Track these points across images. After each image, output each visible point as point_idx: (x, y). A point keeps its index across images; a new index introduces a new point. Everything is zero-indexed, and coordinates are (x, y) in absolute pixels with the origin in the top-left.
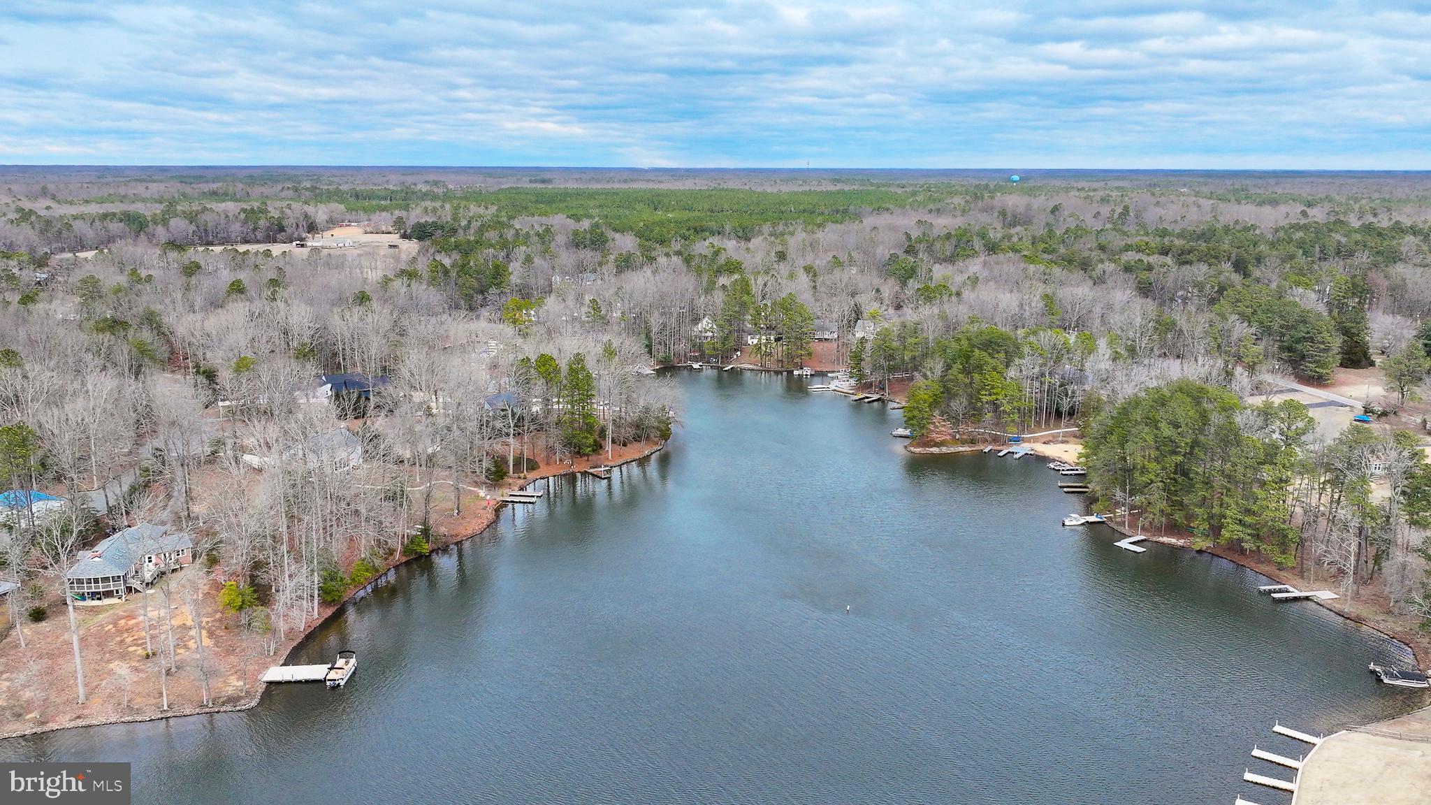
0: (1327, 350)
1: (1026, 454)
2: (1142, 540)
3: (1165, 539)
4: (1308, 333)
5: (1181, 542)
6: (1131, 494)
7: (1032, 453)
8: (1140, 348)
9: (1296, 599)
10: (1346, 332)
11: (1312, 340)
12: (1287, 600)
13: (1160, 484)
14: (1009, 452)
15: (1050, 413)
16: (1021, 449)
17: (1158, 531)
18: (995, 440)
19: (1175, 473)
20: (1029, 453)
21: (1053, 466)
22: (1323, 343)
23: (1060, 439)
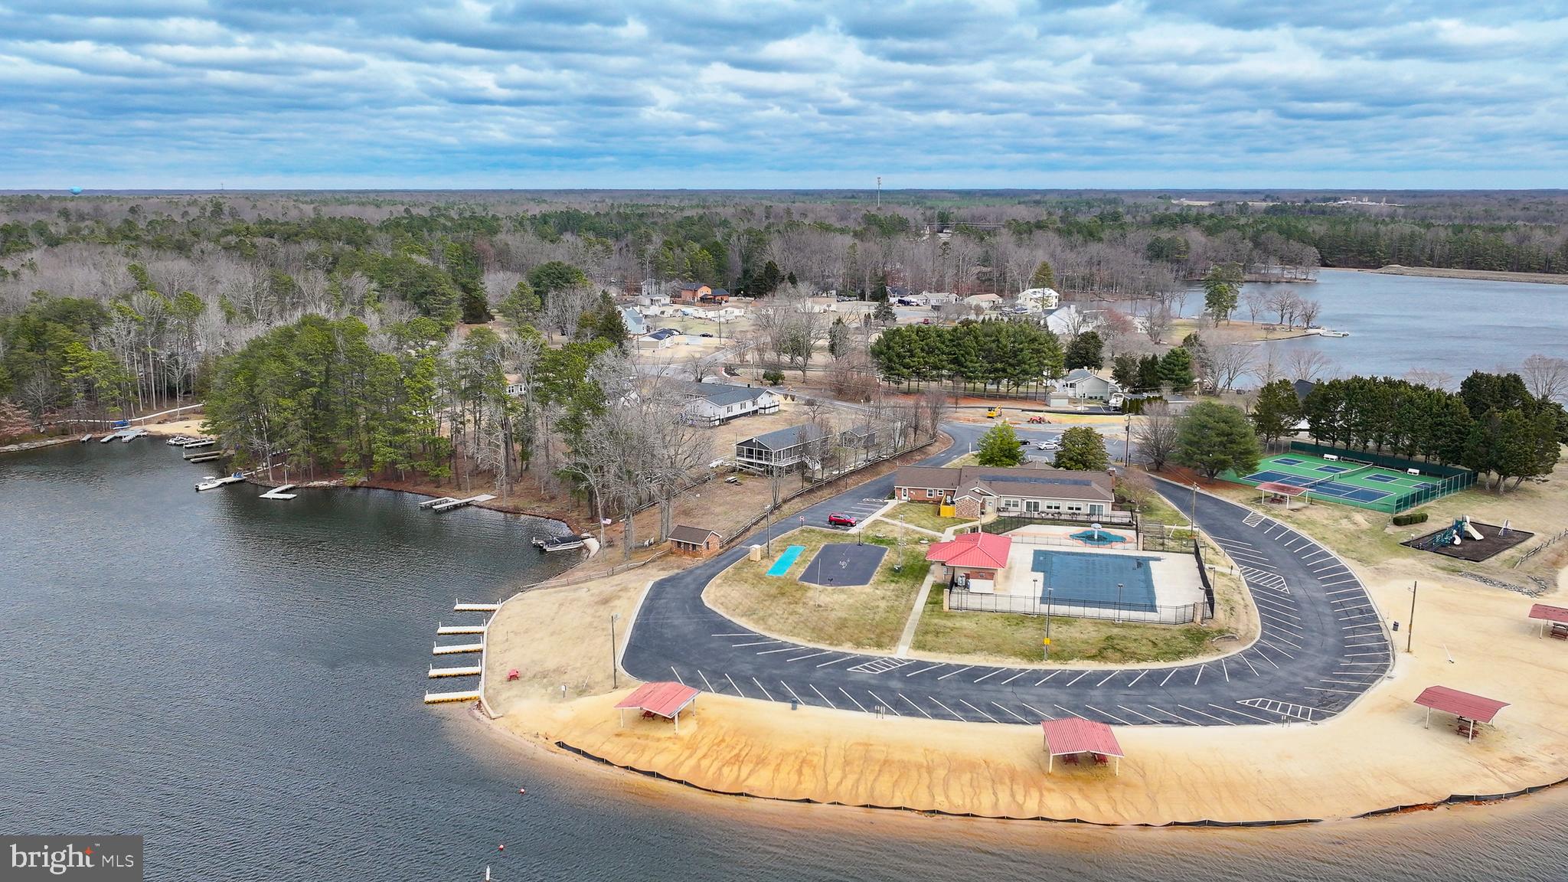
0: (449, 302)
1: (137, 436)
2: (291, 489)
3: (316, 483)
4: (429, 287)
5: (333, 483)
6: (270, 441)
7: (145, 434)
8: (257, 311)
9: (456, 507)
10: (464, 288)
11: (433, 293)
12: (448, 510)
13: (298, 422)
14: (115, 438)
15: (161, 393)
16: (130, 433)
17: (307, 475)
18: (94, 428)
19: (314, 406)
20: (142, 434)
21: (173, 442)
22: (444, 295)
23: (178, 416)
